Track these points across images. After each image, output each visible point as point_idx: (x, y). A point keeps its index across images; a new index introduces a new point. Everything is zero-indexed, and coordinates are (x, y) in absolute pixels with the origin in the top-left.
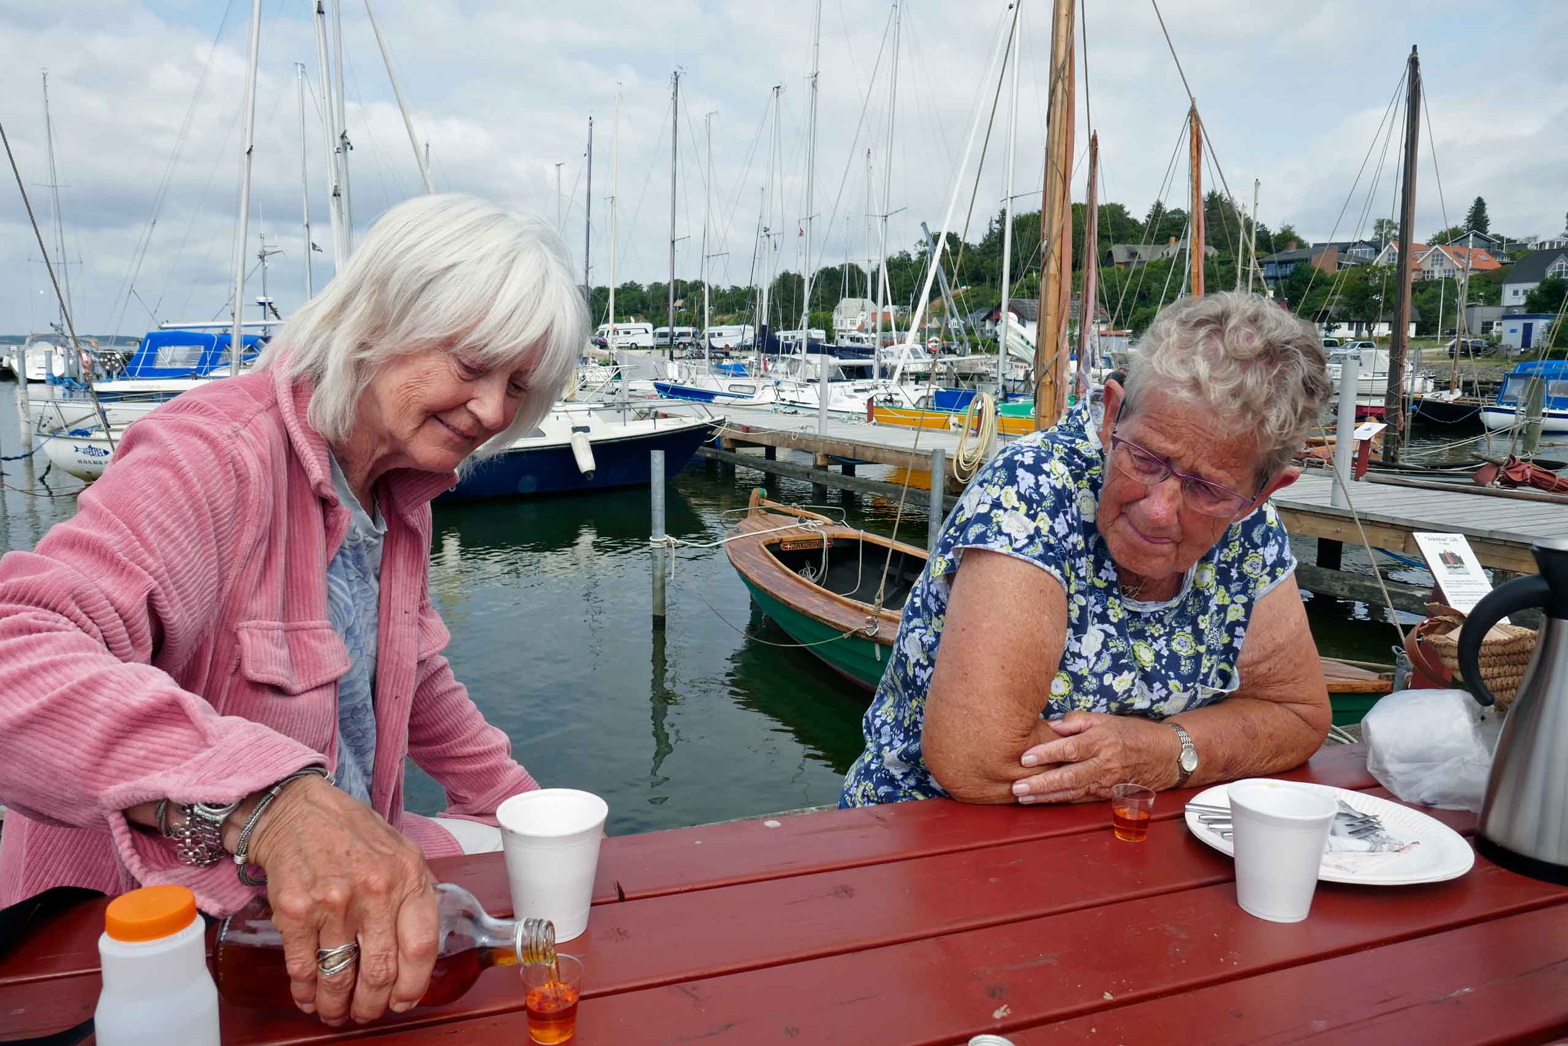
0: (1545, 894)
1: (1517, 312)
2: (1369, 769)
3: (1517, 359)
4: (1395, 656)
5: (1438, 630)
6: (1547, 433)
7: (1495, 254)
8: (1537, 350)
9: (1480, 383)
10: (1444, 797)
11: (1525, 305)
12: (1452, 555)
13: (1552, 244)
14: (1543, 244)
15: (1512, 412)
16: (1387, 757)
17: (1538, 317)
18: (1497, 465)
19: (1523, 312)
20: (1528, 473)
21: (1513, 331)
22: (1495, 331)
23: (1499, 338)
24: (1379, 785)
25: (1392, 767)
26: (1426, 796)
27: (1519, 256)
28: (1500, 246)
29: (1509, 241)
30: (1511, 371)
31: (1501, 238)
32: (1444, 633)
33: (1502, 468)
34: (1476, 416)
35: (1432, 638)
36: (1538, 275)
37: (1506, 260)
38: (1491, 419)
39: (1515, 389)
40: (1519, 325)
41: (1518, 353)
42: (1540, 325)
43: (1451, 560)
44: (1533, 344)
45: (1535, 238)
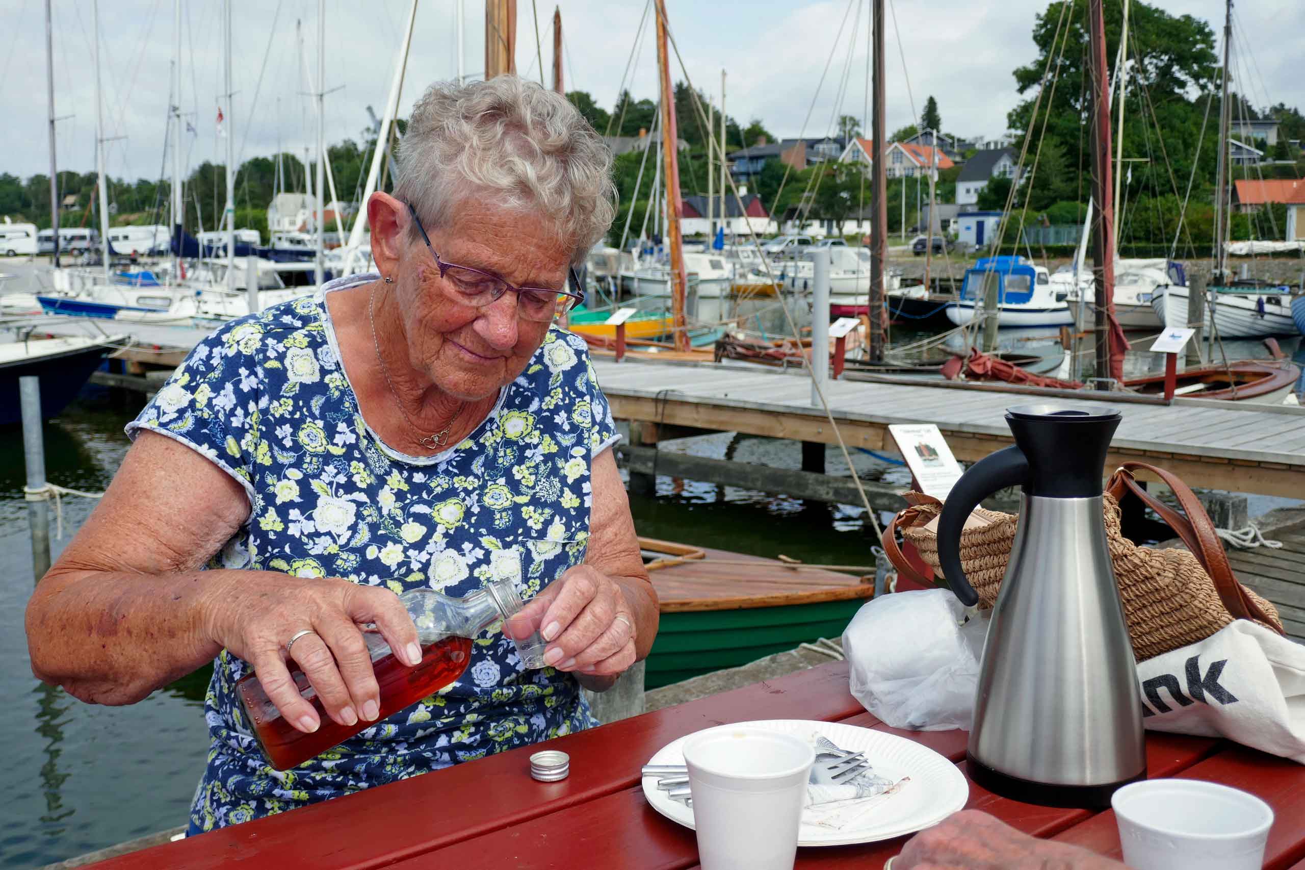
1: (970, 209)
3: (973, 256)
4: (875, 557)
5: (916, 522)
6: (1004, 328)
7: (948, 153)
8: (990, 247)
9: (941, 280)
11: (977, 204)
12: (927, 447)
13: (996, 143)
14: (988, 144)
15: (971, 307)
17: (988, 215)
18: (961, 358)
19: (975, 209)
20: (989, 365)
21: (968, 228)
22: (952, 228)
23: (956, 236)
27: (969, 155)
28: (952, 145)
29: (959, 140)
30: (969, 267)
31: (952, 138)
32: (921, 525)
33: (966, 361)
34: (943, 313)
35: (910, 531)
36: (988, 175)
37: (958, 159)
38: (955, 314)
39: (975, 284)
40: (972, 222)
41: (973, 250)
42: (991, 222)
43: (927, 452)
44: (986, 241)
45: (982, 138)
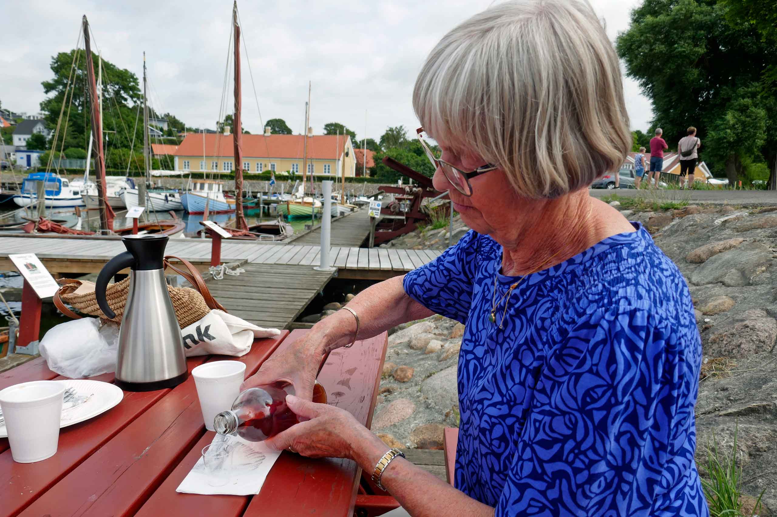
0: (155, 396)
1: (22, 149)
2: (51, 369)
3: (26, 172)
4: (8, 322)
5: (67, 292)
6: (48, 207)
7: (7, 119)
8: (35, 168)
9: (9, 184)
10: (95, 370)
11: (26, 146)
12: (31, 265)
13: (34, 117)
14: (29, 117)
15: (29, 198)
16: (59, 360)
17: (32, 152)
18: (34, 222)
19: (25, 149)
20: (49, 225)
21: (22, 158)
22: (12, 157)
23: (15, 161)
24: (58, 375)
25: (64, 364)
26: (84, 373)
27: (19, 121)
28: (9, 115)
29: (12, 113)
30: (26, 178)
31: (9, 112)
32: (72, 292)
33: (37, 224)
34: (12, 200)
35: (65, 296)
36: (30, 132)
37: (12, 123)
38: (19, 201)
39: (29, 186)
40: (24, 155)
41: (25, 169)
42: (35, 156)
43: (31, 267)
44: (32, 165)
45: (25, 113)
